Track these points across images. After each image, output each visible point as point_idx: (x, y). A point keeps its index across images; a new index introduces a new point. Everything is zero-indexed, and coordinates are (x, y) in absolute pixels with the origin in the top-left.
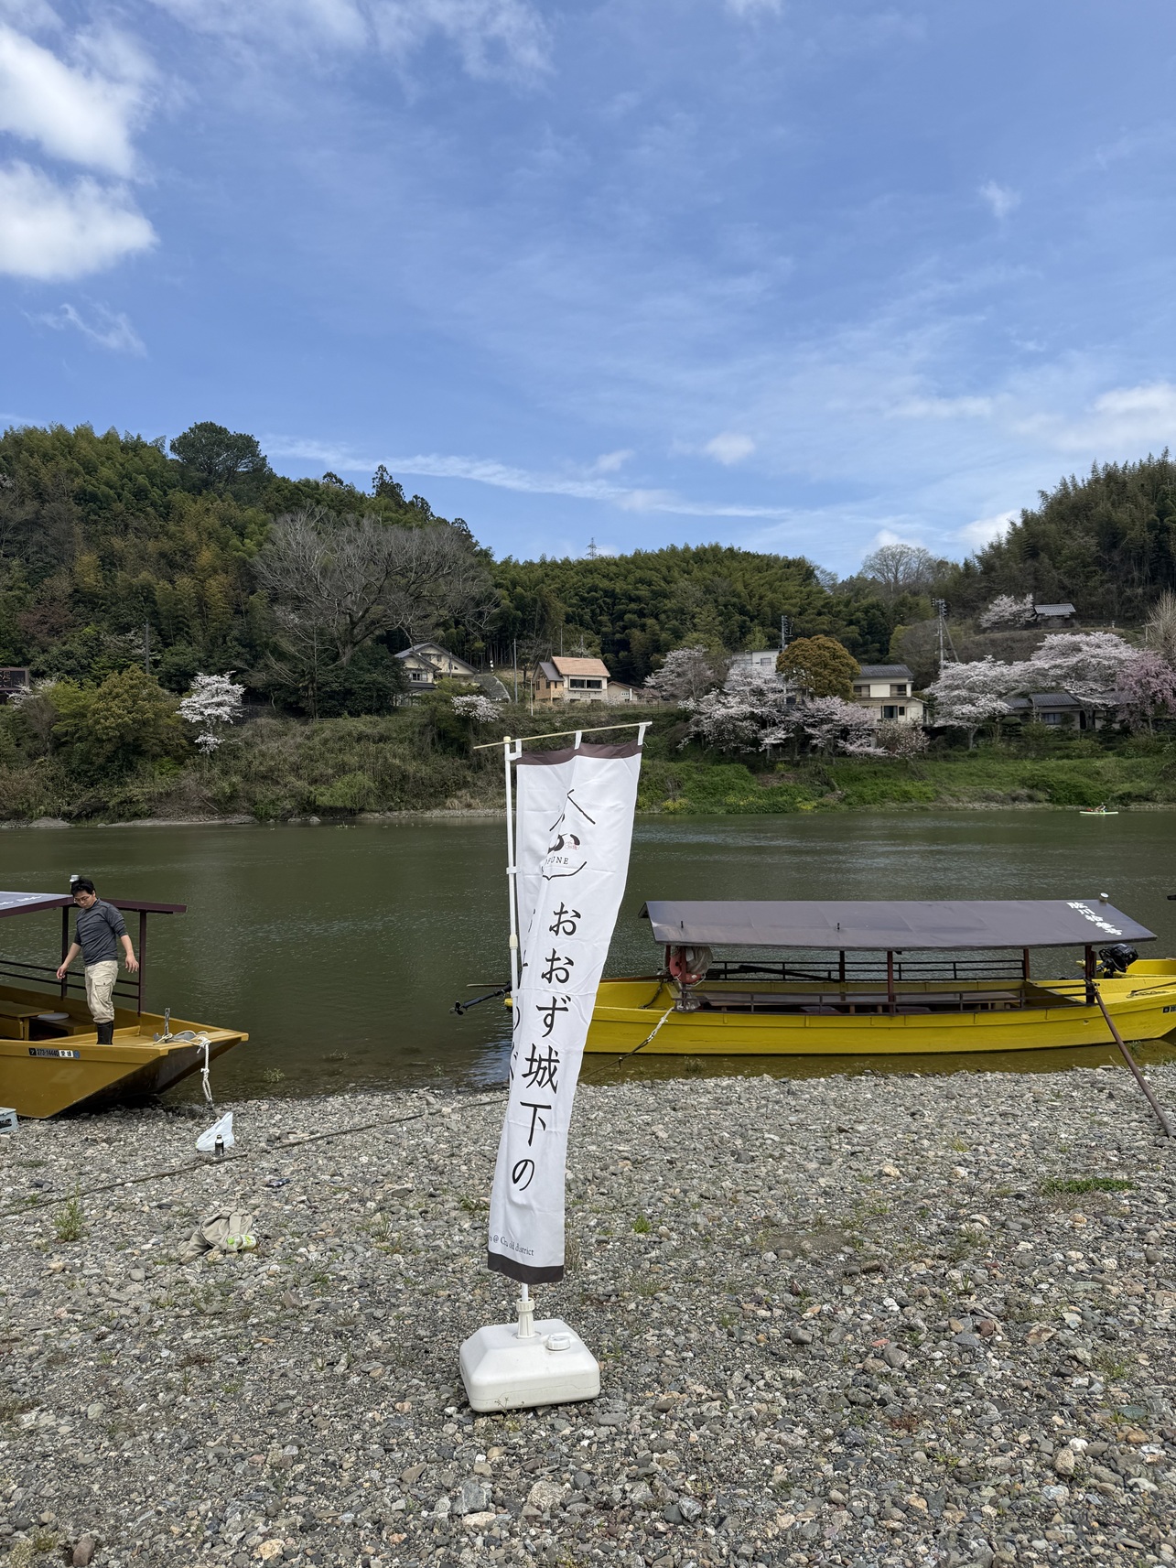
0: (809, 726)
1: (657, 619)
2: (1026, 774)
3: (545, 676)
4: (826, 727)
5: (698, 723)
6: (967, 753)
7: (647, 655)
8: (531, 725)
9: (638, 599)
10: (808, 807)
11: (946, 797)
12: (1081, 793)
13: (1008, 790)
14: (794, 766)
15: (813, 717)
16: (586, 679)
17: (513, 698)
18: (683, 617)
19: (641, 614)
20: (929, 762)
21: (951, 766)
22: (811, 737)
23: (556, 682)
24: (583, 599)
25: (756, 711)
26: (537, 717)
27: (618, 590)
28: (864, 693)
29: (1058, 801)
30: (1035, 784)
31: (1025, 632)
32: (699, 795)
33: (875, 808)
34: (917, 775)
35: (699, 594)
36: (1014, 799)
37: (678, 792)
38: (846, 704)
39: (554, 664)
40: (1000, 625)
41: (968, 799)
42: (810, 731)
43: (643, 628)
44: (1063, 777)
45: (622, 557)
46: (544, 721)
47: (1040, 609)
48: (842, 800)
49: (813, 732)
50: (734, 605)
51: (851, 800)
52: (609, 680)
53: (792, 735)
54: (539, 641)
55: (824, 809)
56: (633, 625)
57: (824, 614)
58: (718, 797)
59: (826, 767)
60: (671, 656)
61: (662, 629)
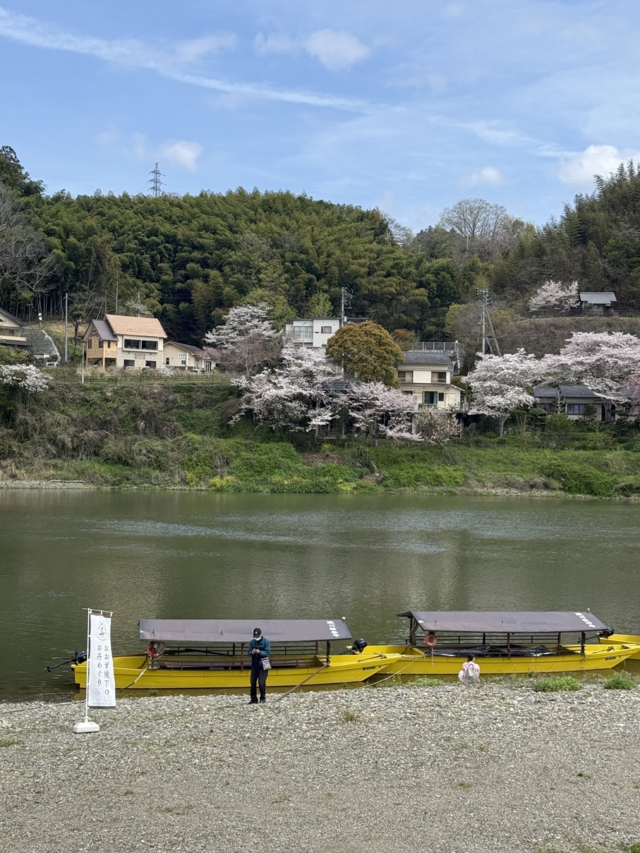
0: (354, 409)
1: (221, 271)
2: (546, 463)
3: (97, 335)
4: (368, 412)
5: (249, 401)
6: (497, 440)
7: (209, 308)
8: (82, 393)
9: (201, 248)
10: (348, 487)
11: (473, 482)
12: (589, 484)
13: (527, 477)
14: (339, 446)
15: (357, 400)
16: (142, 339)
17: (62, 355)
18: (249, 271)
19: (204, 264)
20: (462, 447)
21: (482, 452)
22: (354, 420)
23: (109, 342)
24: (142, 243)
25: (304, 393)
26: (88, 385)
27: (180, 237)
28: (408, 378)
29: (570, 490)
30: (552, 473)
31: (568, 319)
32: (246, 473)
33: (409, 491)
34: (449, 460)
35: (265, 248)
36: (532, 487)
37: (226, 469)
38: (389, 390)
39: (107, 322)
40: (547, 310)
41: (492, 485)
42: (353, 414)
43: (206, 279)
44: (576, 467)
45: (187, 198)
46: (95, 390)
47: (585, 297)
48: (379, 482)
49: (356, 416)
50: (301, 262)
51: (388, 483)
52: (165, 340)
53: (338, 417)
54: (92, 293)
55: (363, 490)
56: (195, 275)
57: (393, 275)
58: (264, 475)
59: (367, 450)
60: (233, 312)
61: (226, 282)
